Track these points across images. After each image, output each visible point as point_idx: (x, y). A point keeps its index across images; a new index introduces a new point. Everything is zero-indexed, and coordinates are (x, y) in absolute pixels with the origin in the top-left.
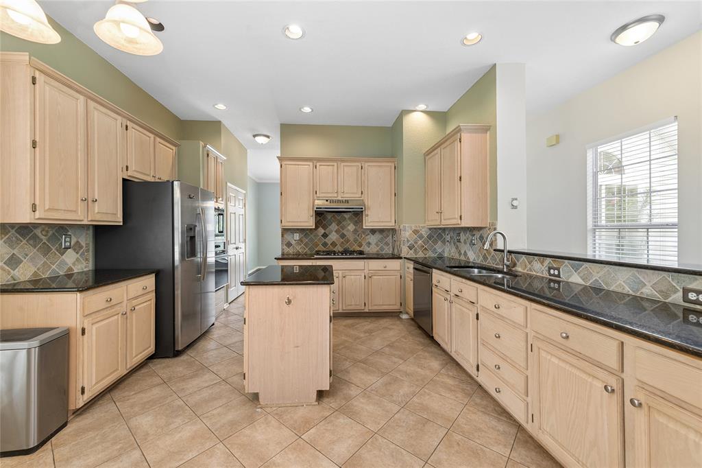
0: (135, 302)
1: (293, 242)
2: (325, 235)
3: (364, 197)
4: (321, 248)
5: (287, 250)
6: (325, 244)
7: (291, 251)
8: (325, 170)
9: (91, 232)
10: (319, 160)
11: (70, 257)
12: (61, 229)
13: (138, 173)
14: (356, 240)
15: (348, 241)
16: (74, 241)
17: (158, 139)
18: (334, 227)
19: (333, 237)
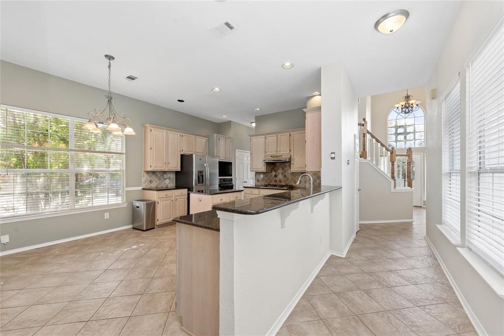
0: (177, 198)
1: (260, 180)
2: (276, 176)
3: (292, 153)
4: (273, 183)
5: (257, 183)
6: (276, 181)
7: (259, 184)
8: (272, 139)
9: (174, 173)
10: (268, 134)
11: (167, 181)
12: (165, 172)
13: (186, 152)
14: (292, 179)
15: (288, 179)
16: (168, 176)
17: (197, 137)
18: (280, 171)
19: (280, 177)
